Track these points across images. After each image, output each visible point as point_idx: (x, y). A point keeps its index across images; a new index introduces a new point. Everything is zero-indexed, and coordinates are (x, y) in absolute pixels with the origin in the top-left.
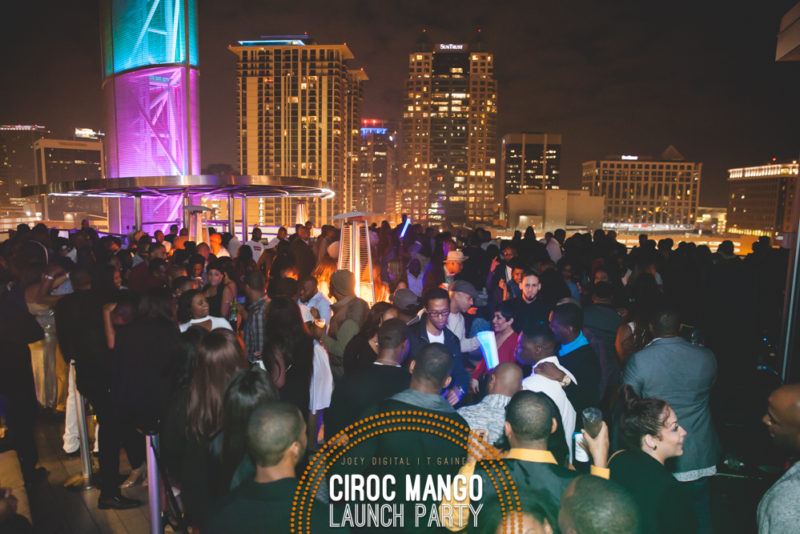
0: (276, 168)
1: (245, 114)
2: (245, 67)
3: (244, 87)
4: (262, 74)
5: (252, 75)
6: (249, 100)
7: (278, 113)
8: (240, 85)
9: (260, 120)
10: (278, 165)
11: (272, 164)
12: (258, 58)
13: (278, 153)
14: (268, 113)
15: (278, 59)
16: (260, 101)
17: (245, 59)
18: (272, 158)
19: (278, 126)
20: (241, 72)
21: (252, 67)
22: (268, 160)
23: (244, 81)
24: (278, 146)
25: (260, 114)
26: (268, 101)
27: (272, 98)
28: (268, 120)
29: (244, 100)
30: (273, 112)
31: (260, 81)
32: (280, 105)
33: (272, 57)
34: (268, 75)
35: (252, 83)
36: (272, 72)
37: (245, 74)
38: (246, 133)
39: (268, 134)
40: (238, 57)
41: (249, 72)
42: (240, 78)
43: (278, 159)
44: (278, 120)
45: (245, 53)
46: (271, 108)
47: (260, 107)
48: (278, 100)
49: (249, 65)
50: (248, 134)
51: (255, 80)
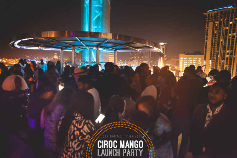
0: (217, 52)
1: (207, 35)
2: (209, 19)
3: (208, 26)
4: (215, 21)
5: (211, 21)
6: (209, 30)
7: (220, 34)
8: (206, 25)
9: (213, 36)
10: (218, 52)
11: (216, 51)
12: (214, 15)
13: (218, 47)
14: (216, 34)
15: (221, 14)
16: (213, 30)
17: (209, 16)
18: (216, 49)
19: (219, 38)
20: (207, 21)
21: (211, 19)
22: (214, 50)
23: (208, 24)
24: (218, 45)
25: (213, 34)
26: (216, 30)
27: (218, 29)
28: (215, 36)
29: (207, 30)
30: (218, 33)
31: (214, 23)
32: (221, 31)
33: (219, 14)
34: (217, 21)
35: (211, 24)
36: (219, 19)
37: (209, 22)
38: (207, 41)
39: (215, 41)
40: (207, 16)
41: (210, 21)
42: (207, 23)
43: (218, 50)
44: (219, 36)
45: (209, 14)
46: (217, 32)
47: (213, 32)
48: (220, 29)
49: (210, 18)
50: (208, 41)
51: (212, 23)
